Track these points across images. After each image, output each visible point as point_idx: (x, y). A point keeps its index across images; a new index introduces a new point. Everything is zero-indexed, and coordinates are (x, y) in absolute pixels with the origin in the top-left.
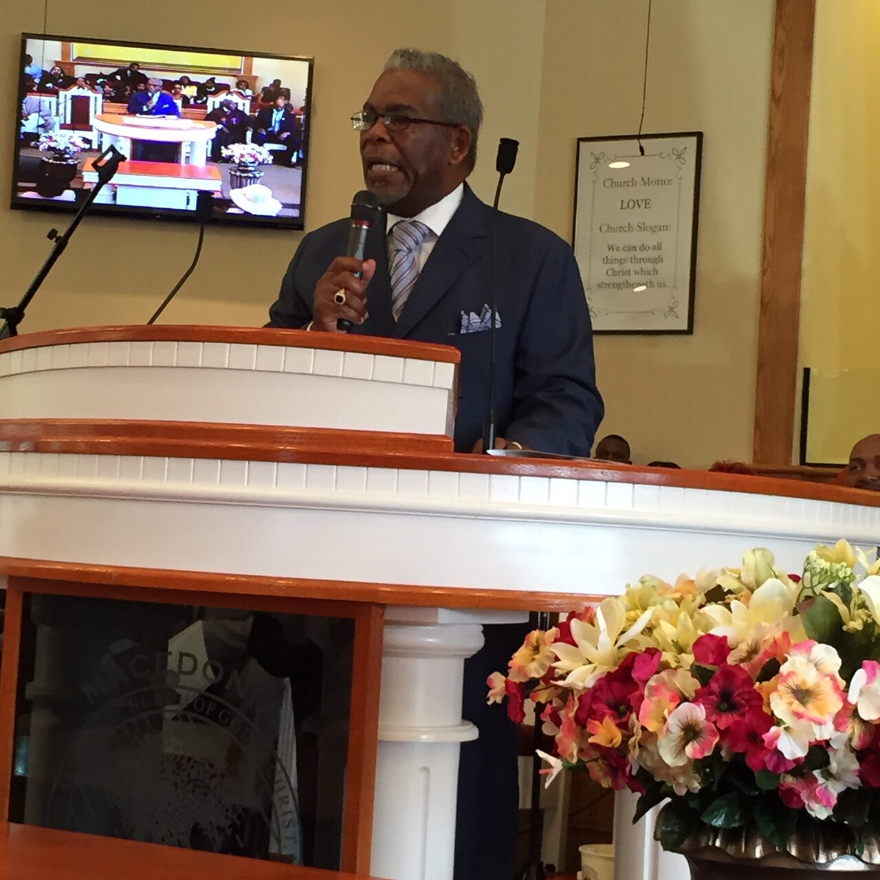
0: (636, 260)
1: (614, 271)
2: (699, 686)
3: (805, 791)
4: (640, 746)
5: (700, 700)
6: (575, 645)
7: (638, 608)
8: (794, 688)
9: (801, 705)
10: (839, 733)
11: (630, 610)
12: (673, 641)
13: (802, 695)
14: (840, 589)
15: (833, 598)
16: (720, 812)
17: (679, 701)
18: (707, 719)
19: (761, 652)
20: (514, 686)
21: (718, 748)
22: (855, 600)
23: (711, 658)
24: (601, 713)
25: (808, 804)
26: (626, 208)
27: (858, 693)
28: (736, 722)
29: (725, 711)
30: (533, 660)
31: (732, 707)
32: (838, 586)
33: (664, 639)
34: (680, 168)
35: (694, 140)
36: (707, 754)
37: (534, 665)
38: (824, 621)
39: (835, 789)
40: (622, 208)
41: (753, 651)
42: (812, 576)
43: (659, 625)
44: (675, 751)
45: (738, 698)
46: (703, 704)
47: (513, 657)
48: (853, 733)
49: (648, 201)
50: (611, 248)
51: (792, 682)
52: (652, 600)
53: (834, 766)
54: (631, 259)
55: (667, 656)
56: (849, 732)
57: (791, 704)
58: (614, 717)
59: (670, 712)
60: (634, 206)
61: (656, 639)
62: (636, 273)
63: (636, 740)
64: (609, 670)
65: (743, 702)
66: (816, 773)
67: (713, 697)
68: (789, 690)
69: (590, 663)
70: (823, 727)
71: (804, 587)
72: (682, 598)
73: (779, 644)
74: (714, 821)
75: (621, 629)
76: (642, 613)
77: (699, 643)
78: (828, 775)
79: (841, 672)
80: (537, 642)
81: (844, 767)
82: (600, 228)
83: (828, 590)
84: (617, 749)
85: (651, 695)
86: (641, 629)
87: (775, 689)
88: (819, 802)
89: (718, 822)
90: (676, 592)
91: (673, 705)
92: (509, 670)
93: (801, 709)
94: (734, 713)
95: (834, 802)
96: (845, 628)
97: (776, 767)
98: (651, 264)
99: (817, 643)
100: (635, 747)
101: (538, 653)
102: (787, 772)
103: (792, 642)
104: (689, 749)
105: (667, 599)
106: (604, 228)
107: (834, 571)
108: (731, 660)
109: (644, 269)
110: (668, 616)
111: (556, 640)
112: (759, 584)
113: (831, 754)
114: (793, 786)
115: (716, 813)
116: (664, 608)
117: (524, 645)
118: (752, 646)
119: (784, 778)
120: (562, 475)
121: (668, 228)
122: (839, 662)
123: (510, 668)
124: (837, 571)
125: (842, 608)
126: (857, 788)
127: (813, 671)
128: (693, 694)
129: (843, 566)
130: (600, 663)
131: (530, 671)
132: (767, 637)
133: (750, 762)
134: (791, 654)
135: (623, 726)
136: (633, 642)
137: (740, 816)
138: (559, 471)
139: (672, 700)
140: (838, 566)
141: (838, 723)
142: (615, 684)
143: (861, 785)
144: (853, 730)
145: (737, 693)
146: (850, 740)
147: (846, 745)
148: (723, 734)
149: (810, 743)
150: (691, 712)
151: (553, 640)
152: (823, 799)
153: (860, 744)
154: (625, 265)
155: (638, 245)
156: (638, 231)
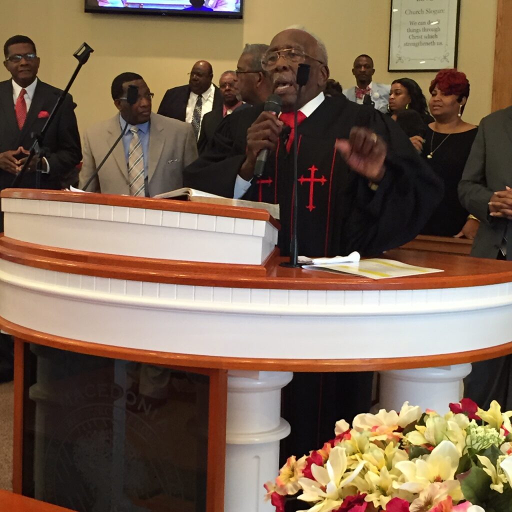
0: (425, 31)
1: (413, 36)
7: (358, 452)
11: (351, 455)
12: (377, 485)
14: (491, 449)
15: (485, 462)
19: (434, 506)
30: (290, 481)
33: (371, 484)
37: (290, 485)
41: (429, 502)
50: (411, 23)
52: (366, 449)
54: (423, 29)
55: (372, 498)
62: (426, 37)
71: (466, 445)
77: (391, 504)
80: (293, 466)
82: (406, 12)
96: (491, 488)
98: (434, 32)
99: (471, 504)
101: (293, 476)
106: (408, 12)
108: (412, 508)
109: (430, 35)
112: (438, 443)
118: (428, 497)
121: (443, 11)
132: (438, 496)
154: (420, 34)
155: (427, 21)
156: (426, 13)
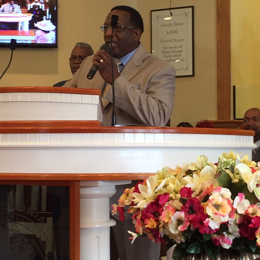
0: (173, 52)
1: (166, 55)
2: (182, 205)
3: (221, 239)
4: (163, 227)
5: (183, 210)
6: (140, 193)
7: (162, 179)
8: (214, 204)
9: (217, 210)
10: (231, 219)
11: (159, 180)
12: (173, 190)
13: (217, 206)
14: (230, 168)
15: (228, 171)
16: (193, 248)
17: (175, 211)
18: (185, 217)
19: (204, 192)
20: (121, 208)
21: (189, 226)
22: (236, 172)
23: (186, 195)
24: (149, 216)
25: (222, 244)
26: (169, 34)
27: (237, 204)
28: (195, 217)
29: (191, 214)
30: (127, 199)
31: (194, 212)
32: (230, 167)
33: (171, 189)
34: (187, 19)
35: (191, 9)
36: (186, 229)
37: (127, 201)
38: (225, 180)
39: (231, 238)
40: (167, 34)
41: (201, 192)
42: (221, 164)
43: (169, 184)
44: (175, 229)
45: (195, 209)
46: (184, 212)
47: (120, 198)
48: (236, 218)
49: (176, 31)
50: (164, 48)
51: (213, 202)
52: (166, 176)
53: (230, 230)
54: (172, 51)
55: (172, 195)
56: (235, 218)
57: (213, 210)
58: (154, 218)
59: (172, 215)
60: (171, 33)
61: (168, 189)
62: (174, 56)
63: (161, 226)
64: (152, 201)
65: (197, 210)
66: (224, 233)
67: (187, 209)
68: (212, 205)
69: (146, 199)
70: (225, 217)
71: (218, 168)
72: (177, 174)
73: (209, 189)
74: (191, 251)
75: (156, 187)
76: (163, 180)
77: (182, 190)
78: (229, 233)
79: (231, 197)
80: (128, 192)
81: (234, 230)
82: (160, 41)
83: (226, 169)
84: (155, 229)
85: (166, 209)
86: (163, 186)
87: (208, 205)
88: (226, 243)
89: (193, 252)
90: (175, 172)
91: (173, 213)
92: (118, 203)
93: (217, 211)
94: (194, 214)
95: (231, 242)
96: (232, 182)
97: (210, 232)
98: (179, 53)
99: (222, 188)
100: (161, 228)
101: (128, 196)
102: (214, 233)
103: (214, 188)
104: (179, 228)
105: (171, 175)
106: (162, 41)
107: (228, 162)
108: (193, 196)
109: (176, 55)
110: (172, 181)
111: (134, 192)
112: (203, 168)
113: (229, 226)
114: (217, 238)
115: (191, 249)
116: (171, 178)
117: (123, 194)
118: (200, 190)
119: (213, 236)
120: (139, 132)
121: (184, 40)
122: (230, 194)
123: (119, 202)
124: (229, 162)
125: (231, 175)
126: (239, 237)
127: (221, 198)
128: (180, 208)
129: (231, 160)
130: (149, 199)
131: (125, 203)
132: (206, 186)
133: (201, 231)
134: (214, 192)
135: (157, 221)
136: (160, 191)
137: (200, 249)
138: (138, 131)
139: (173, 211)
140: (229, 160)
141: (231, 215)
142: (154, 206)
143: (240, 236)
144: (236, 217)
145: (195, 207)
146: (235, 221)
147: (234, 223)
148: (191, 221)
149: (220, 223)
150: (179, 215)
151: (133, 191)
152: (227, 242)
153: (239, 222)
154: (170, 54)
155: (174, 46)
156: (173, 41)
